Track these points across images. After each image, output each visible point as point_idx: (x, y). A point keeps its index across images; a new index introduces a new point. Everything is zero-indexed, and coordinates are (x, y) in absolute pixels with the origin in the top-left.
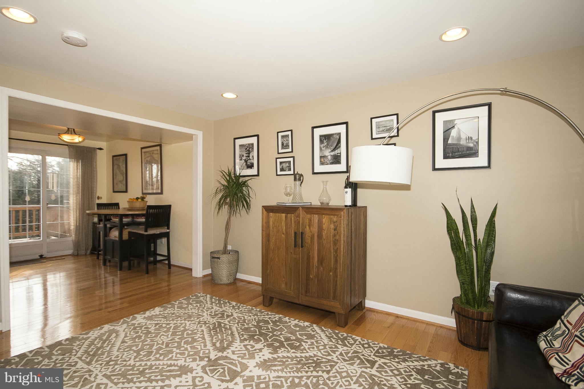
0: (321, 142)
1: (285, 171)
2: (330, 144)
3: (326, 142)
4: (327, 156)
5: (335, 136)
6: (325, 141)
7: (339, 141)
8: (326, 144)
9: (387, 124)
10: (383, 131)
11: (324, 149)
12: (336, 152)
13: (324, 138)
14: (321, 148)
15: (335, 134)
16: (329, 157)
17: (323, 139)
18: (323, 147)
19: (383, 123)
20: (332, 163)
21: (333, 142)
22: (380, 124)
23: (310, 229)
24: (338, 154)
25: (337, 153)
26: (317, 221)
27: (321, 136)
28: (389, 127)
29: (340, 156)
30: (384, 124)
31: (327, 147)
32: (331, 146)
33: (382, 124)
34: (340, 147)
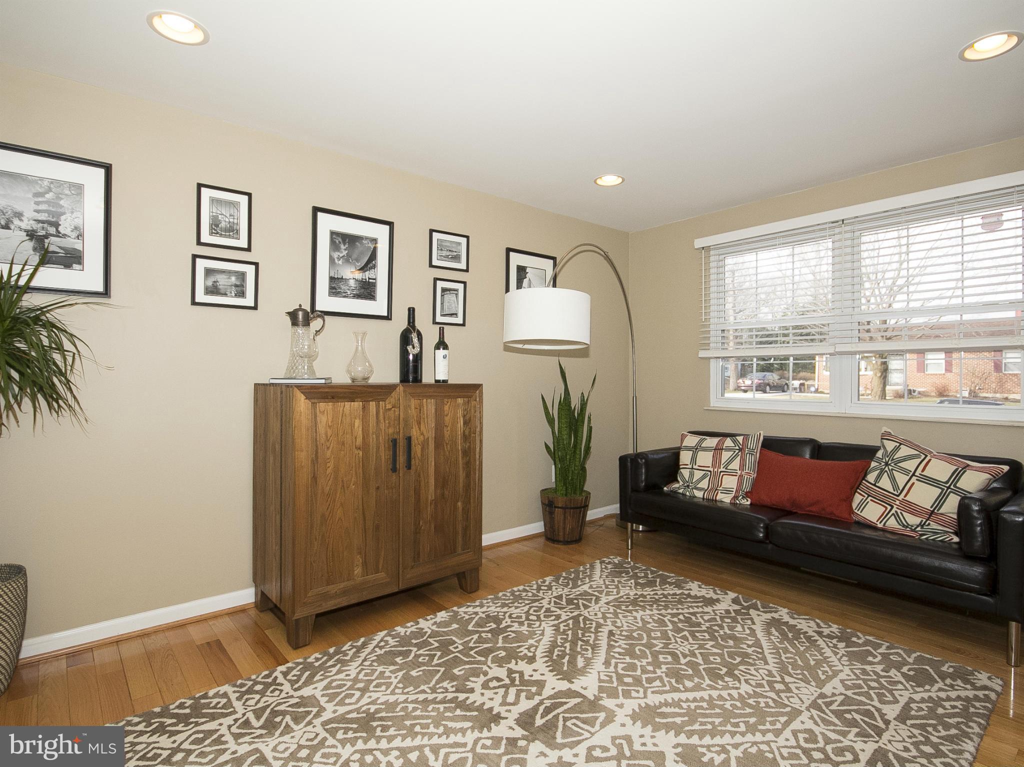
0: (334, 246)
1: (225, 294)
2: (355, 256)
3: (345, 250)
4: (345, 279)
5: (366, 242)
6: (342, 247)
7: (373, 256)
8: (345, 253)
9: (453, 247)
10: (447, 256)
11: (340, 262)
12: (368, 275)
13: (340, 240)
14: (334, 260)
15: (367, 238)
16: (352, 283)
17: (340, 242)
18: (339, 259)
19: (448, 244)
20: (358, 296)
21: (362, 253)
22: (444, 244)
23: (420, 429)
24: (370, 281)
25: (369, 279)
26: (433, 411)
27: (333, 233)
28: (455, 254)
29: (374, 285)
30: (449, 247)
31: (347, 259)
32: (357, 260)
33: (446, 246)
34: (374, 267)
